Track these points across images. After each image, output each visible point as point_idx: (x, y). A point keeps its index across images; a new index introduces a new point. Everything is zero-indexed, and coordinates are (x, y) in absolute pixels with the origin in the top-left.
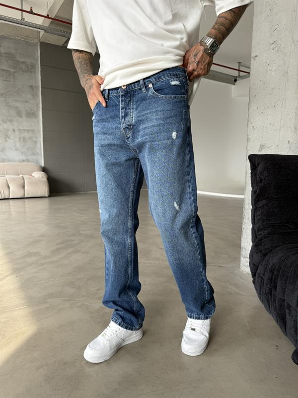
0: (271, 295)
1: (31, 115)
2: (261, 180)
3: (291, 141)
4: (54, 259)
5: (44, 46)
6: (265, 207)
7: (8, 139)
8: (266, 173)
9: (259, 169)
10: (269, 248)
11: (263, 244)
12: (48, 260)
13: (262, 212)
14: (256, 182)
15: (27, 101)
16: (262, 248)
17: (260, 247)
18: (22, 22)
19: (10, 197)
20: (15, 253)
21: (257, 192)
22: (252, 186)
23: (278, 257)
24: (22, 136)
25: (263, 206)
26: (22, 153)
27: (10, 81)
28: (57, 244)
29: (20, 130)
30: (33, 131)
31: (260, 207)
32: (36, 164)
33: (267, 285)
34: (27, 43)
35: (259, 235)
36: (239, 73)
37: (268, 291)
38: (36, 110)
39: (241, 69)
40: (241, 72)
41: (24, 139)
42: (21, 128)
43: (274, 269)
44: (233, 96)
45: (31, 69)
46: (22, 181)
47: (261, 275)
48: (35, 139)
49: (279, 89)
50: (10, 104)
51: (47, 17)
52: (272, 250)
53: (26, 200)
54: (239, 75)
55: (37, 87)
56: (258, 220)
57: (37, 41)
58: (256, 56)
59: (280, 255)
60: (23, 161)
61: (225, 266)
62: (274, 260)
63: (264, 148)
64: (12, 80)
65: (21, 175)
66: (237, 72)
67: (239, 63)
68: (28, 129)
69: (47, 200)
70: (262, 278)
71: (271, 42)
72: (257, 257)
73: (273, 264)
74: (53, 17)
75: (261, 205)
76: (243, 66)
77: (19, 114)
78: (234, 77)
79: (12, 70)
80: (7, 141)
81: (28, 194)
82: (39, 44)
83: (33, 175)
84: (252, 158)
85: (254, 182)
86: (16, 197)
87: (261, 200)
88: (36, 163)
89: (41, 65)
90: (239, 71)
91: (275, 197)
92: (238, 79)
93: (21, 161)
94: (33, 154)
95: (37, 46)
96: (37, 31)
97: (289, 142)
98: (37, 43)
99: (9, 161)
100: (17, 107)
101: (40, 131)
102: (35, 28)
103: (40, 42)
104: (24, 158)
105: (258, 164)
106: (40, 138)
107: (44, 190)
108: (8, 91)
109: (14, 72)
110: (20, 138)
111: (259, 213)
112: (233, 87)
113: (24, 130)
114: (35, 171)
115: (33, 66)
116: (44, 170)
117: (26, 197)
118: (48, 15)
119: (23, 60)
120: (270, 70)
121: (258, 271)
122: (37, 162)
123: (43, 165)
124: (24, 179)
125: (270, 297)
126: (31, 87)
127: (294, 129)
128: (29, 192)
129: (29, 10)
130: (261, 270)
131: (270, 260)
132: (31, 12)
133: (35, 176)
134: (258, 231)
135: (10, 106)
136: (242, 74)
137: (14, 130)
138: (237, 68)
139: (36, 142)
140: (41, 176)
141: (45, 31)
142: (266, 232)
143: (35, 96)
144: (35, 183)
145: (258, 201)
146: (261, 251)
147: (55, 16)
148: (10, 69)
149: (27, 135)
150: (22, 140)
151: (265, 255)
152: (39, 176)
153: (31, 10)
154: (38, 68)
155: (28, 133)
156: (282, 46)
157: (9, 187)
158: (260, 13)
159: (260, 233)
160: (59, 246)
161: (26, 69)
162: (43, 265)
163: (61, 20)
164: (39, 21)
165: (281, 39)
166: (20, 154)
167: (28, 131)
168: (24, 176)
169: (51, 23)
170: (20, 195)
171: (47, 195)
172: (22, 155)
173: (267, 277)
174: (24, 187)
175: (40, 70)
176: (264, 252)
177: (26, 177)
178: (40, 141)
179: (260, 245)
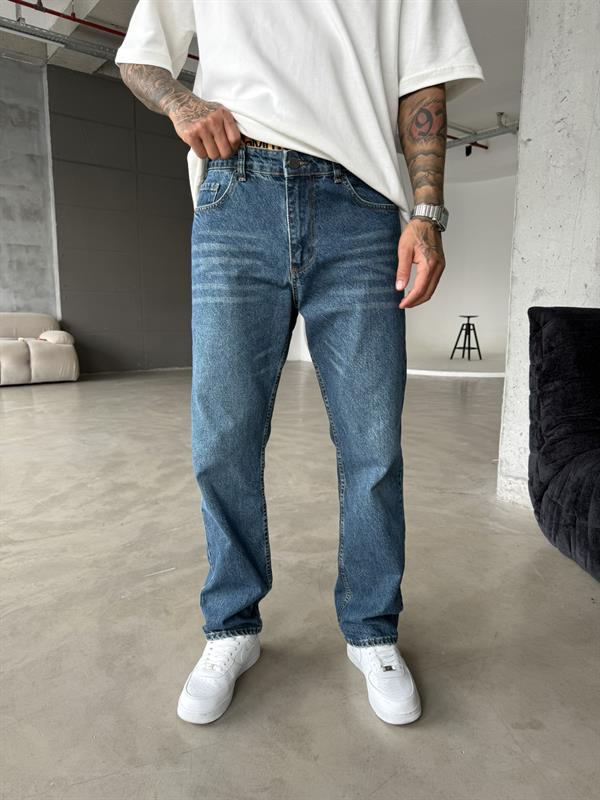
0: (574, 526)
1: (33, 214)
2: (551, 349)
3: (590, 285)
4: (171, 492)
5: (57, 73)
6: (561, 391)
8: (559, 338)
9: (545, 331)
10: (568, 456)
11: (558, 450)
12: (160, 495)
13: (554, 401)
14: (539, 351)
15: (22, 187)
16: (557, 456)
17: (552, 454)
18: (18, 26)
19: (2, 383)
20: (89, 486)
21: (544, 369)
22: (532, 358)
23: (586, 468)
24: (15, 258)
25: (556, 390)
26: (16, 292)
28: (159, 468)
29: (9, 245)
30: (37, 248)
31: (550, 392)
32: (45, 315)
33: (568, 512)
34: (20, 64)
35: (548, 437)
37: (569, 522)
38: (41, 205)
41: (20, 263)
42: (12, 242)
43: (581, 486)
45: (29, 119)
46: (26, 351)
47: (554, 499)
48: (41, 264)
49: (570, 198)
51: (73, 18)
52: (572, 459)
53: (33, 389)
55: (43, 158)
56: (547, 411)
57: (40, 62)
58: (529, 140)
59: (589, 465)
60: (19, 309)
61: (470, 492)
62: (578, 472)
63: (542, 295)
65: (20, 339)
68: (26, 244)
69: (74, 388)
70: (555, 503)
71: (557, 119)
72: (545, 473)
73: (579, 479)
74: (82, 19)
75: (551, 388)
77: (8, 213)
81: (37, 376)
82: (45, 69)
83: (41, 337)
84: (534, 313)
85: (536, 352)
86: (13, 383)
87: (553, 381)
88: (44, 313)
89: (51, 113)
91: (577, 375)
93: (15, 309)
94: (39, 295)
95: (41, 72)
96: (42, 43)
97: (586, 286)
98: (41, 67)
100: (3, 198)
101: (50, 248)
102: (39, 36)
103: (50, 67)
104: (15, 302)
105: (545, 323)
106: (52, 262)
107: (69, 367)
110: (11, 261)
111: (548, 401)
113: (20, 246)
114: (46, 330)
115: (34, 115)
116: (62, 326)
117: (32, 381)
118: (73, 14)
119: (11, 101)
120: (554, 166)
121: (548, 492)
122: (47, 311)
123: (59, 315)
124: (27, 346)
125: (572, 531)
126: (31, 157)
127: (594, 265)
128: (38, 371)
130: (553, 490)
131: (571, 474)
132: (39, 7)
133: (49, 340)
134: (547, 429)
139: (43, 270)
140: (62, 339)
141: (67, 46)
142: (562, 430)
143: (39, 175)
144: (49, 354)
145: (546, 382)
146: (555, 461)
147: (88, 17)
149: (24, 256)
150: (15, 267)
151: (562, 467)
152: (54, 337)
153: (39, 2)
154: (44, 118)
155: (27, 252)
156: (576, 127)
158: (537, 68)
159: (548, 434)
161: (20, 120)
162: (156, 503)
163: (100, 24)
164: (46, 22)
165: (573, 116)
166: (12, 294)
167: (27, 248)
168: (26, 339)
169: (77, 29)
170: (21, 378)
171: (74, 377)
172: (16, 297)
173: (567, 500)
174: (28, 362)
175: (48, 123)
176: (559, 462)
177: (31, 342)
178: (52, 269)
179: (552, 451)
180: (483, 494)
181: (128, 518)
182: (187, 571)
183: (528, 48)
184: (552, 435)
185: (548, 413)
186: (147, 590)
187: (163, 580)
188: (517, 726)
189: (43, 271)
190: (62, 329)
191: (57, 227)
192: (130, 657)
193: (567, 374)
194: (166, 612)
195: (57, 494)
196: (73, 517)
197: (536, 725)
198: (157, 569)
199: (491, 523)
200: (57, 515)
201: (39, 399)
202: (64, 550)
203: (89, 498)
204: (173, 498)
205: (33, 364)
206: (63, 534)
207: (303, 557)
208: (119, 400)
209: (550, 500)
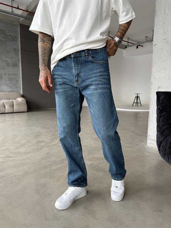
1: (15, 65)
2: (163, 103)
5: (22, 26)
6: (166, 115)
7: (2, 80)
8: (165, 100)
9: (161, 98)
10: (168, 134)
11: (165, 132)
12: (51, 144)
13: (164, 118)
14: (159, 104)
15: (12, 58)
16: (165, 134)
17: (163, 133)
18: (12, 13)
19: (6, 112)
20: (31, 141)
21: (161, 109)
22: (157, 106)
24: (10, 77)
25: (164, 115)
26: (10, 87)
27: (3, 46)
28: (51, 136)
29: (8, 74)
30: (16, 74)
31: (163, 115)
33: (168, 150)
34: (12, 24)
35: (162, 128)
36: (128, 44)
37: (168, 153)
38: (17, 62)
39: (129, 42)
40: (129, 43)
41: (11, 79)
42: (9, 73)
44: (124, 56)
45: (14, 39)
47: (164, 146)
48: (17, 79)
49: (168, 61)
50: (3, 59)
51: (27, 11)
53: (14, 114)
54: (128, 45)
55: (18, 50)
57: (18, 23)
58: (156, 44)
60: (11, 92)
61: (139, 144)
63: (160, 88)
64: (4, 45)
65: (11, 100)
66: (127, 43)
67: (128, 38)
68: (13, 73)
69: (26, 114)
70: (164, 147)
71: (164, 39)
72: (161, 139)
75: (163, 114)
76: (130, 40)
77: (8, 65)
78: (125, 45)
79: (4, 40)
80: (1, 80)
81: (16, 110)
82: (19, 25)
84: (158, 93)
85: (158, 104)
86: (9, 112)
87: (163, 112)
88: (18, 93)
89: (20, 37)
90: (128, 42)
91: (170, 111)
92: (127, 47)
94: (16, 88)
96: (18, 18)
98: (18, 24)
99: (3, 92)
100: (7, 61)
101: (20, 75)
102: (17, 16)
104: (11, 90)
105: (161, 96)
106: (20, 79)
107: (25, 108)
108: (2, 52)
109: (5, 41)
110: (9, 78)
111: (162, 118)
112: (124, 50)
113: (11, 74)
114: (18, 98)
115: (16, 38)
116: (23, 96)
117: (14, 112)
118: (27, 10)
119: (10, 34)
120: (163, 52)
122: (18, 92)
123: (22, 93)
124: (13, 102)
125: (169, 156)
126: (15, 49)
129: (17, 7)
130: (163, 144)
131: (169, 139)
132: (18, 8)
133: (19, 100)
135: (3, 60)
136: (130, 44)
137: (5, 74)
138: (127, 41)
140: (23, 100)
141: (25, 19)
142: (166, 126)
143: (17, 54)
144: (19, 104)
145: (161, 113)
146: (164, 135)
147: (31, 11)
148: (2, 39)
149: (13, 77)
150: (10, 80)
151: (166, 137)
152: (20, 99)
153: (18, 7)
154: (19, 39)
155: (13, 76)
156: (169, 41)
157: (5, 106)
158: (158, 24)
159: (163, 127)
160: (52, 137)
161: (12, 39)
162: (50, 146)
164: (20, 12)
165: (168, 38)
167: (13, 74)
168: (13, 100)
169: (28, 14)
170: (11, 111)
171: (26, 111)
172: (10, 88)
173: (168, 146)
174: (13, 106)
175: (20, 40)
176: (165, 135)
177: (14, 101)
178: (20, 81)
179: (163, 132)
180: (143, 145)
181: (42, 151)
182: (59, 166)
183: (155, 19)
184: (163, 128)
185: (162, 122)
186: (48, 171)
187: (53, 168)
188: (155, 211)
189: (17, 81)
190: (23, 97)
191: (22, 69)
192: (44, 190)
193: (168, 110)
194: (54, 177)
195: (22, 144)
196: (27, 150)
197: (161, 211)
198: (51, 165)
199: (146, 153)
200: (22, 150)
201: (16, 117)
202: (24, 160)
203: (31, 145)
204: (55, 145)
205: (15, 107)
206: (24, 155)
207: (92, 162)
208: (38, 117)
209: (163, 146)
